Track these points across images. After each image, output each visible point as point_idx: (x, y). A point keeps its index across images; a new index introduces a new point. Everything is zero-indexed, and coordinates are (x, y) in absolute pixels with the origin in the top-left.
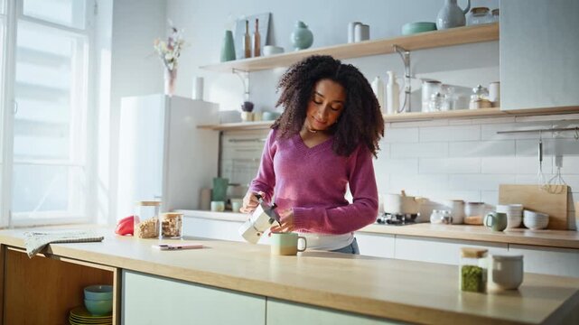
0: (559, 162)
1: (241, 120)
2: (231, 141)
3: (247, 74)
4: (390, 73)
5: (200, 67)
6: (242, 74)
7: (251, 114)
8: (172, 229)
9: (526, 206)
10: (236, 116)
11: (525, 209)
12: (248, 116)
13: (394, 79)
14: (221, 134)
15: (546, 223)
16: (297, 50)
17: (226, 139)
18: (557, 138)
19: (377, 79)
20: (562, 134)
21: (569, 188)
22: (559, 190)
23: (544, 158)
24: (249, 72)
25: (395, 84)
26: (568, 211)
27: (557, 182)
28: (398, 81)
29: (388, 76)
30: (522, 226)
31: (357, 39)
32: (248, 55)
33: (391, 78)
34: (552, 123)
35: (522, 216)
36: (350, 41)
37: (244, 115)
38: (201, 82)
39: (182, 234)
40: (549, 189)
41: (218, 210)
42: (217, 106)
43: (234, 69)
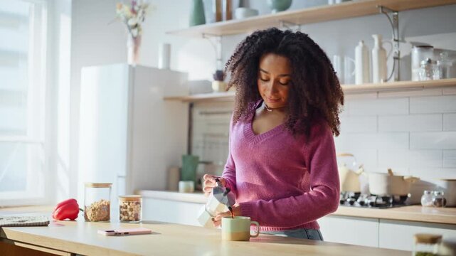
1: (212, 91)
2: (202, 113)
3: (219, 38)
4: (375, 37)
5: (167, 33)
6: (213, 39)
7: (222, 83)
8: (130, 213)
10: (206, 86)
12: (220, 86)
13: (381, 44)
14: (192, 106)
16: (274, 13)
17: (196, 112)
19: (361, 44)
24: (221, 36)
25: (381, 49)
28: (386, 46)
29: (373, 40)
32: (219, 18)
33: (376, 43)
36: (330, 2)
37: (216, 85)
38: (168, 48)
39: (141, 218)
41: (187, 191)
42: (186, 74)
43: (203, 34)
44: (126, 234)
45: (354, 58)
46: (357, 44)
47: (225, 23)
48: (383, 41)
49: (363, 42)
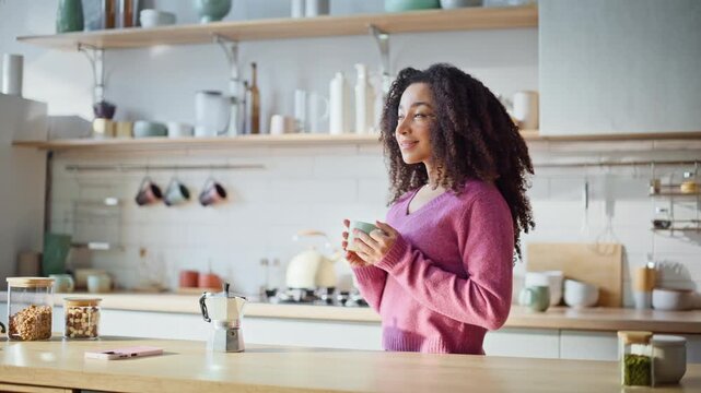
0: (610, 210)
1: (91, 133)
2: (70, 168)
3: (99, 53)
4: (360, 69)
5: (19, 39)
6: (91, 52)
7: (111, 123)
8: (84, 325)
9: (568, 274)
11: (566, 278)
12: (106, 126)
13: (367, 78)
14: (50, 156)
15: (595, 298)
16: (205, 21)
17: (59, 168)
18: (608, 176)
19: (339, 76)
20: (614, 170)
21: (623, 248)
22: (610, 250)
23: (590, 204)
24: (103, 49)
25: (369, 86)
26: (623, 281)
27: (608, 240)
28: (373, 81)
29: (355, 71)
30: (562, 303)
31: (311, 12)
32: (111, 22)
33: (361, 76)
34: (600, 154)
35: (563, 289)
36: (296, 14)
37: (99, 125)
38: (18, 63)
40: (596, 249)
41: (63, 290)
42: (44, 105)
43: (80, 45)
44: (134, 355)
45: (328, 96)
46: (334, 77)
47: (120, 31)
48: (371, 73)
49: (343, 74)
